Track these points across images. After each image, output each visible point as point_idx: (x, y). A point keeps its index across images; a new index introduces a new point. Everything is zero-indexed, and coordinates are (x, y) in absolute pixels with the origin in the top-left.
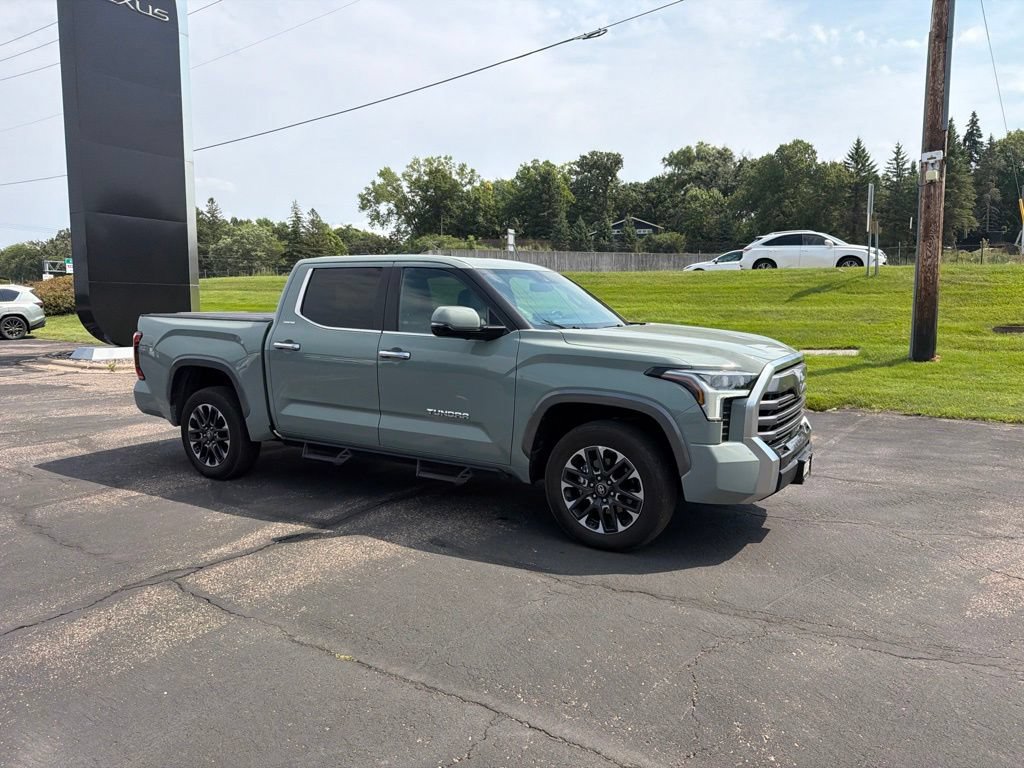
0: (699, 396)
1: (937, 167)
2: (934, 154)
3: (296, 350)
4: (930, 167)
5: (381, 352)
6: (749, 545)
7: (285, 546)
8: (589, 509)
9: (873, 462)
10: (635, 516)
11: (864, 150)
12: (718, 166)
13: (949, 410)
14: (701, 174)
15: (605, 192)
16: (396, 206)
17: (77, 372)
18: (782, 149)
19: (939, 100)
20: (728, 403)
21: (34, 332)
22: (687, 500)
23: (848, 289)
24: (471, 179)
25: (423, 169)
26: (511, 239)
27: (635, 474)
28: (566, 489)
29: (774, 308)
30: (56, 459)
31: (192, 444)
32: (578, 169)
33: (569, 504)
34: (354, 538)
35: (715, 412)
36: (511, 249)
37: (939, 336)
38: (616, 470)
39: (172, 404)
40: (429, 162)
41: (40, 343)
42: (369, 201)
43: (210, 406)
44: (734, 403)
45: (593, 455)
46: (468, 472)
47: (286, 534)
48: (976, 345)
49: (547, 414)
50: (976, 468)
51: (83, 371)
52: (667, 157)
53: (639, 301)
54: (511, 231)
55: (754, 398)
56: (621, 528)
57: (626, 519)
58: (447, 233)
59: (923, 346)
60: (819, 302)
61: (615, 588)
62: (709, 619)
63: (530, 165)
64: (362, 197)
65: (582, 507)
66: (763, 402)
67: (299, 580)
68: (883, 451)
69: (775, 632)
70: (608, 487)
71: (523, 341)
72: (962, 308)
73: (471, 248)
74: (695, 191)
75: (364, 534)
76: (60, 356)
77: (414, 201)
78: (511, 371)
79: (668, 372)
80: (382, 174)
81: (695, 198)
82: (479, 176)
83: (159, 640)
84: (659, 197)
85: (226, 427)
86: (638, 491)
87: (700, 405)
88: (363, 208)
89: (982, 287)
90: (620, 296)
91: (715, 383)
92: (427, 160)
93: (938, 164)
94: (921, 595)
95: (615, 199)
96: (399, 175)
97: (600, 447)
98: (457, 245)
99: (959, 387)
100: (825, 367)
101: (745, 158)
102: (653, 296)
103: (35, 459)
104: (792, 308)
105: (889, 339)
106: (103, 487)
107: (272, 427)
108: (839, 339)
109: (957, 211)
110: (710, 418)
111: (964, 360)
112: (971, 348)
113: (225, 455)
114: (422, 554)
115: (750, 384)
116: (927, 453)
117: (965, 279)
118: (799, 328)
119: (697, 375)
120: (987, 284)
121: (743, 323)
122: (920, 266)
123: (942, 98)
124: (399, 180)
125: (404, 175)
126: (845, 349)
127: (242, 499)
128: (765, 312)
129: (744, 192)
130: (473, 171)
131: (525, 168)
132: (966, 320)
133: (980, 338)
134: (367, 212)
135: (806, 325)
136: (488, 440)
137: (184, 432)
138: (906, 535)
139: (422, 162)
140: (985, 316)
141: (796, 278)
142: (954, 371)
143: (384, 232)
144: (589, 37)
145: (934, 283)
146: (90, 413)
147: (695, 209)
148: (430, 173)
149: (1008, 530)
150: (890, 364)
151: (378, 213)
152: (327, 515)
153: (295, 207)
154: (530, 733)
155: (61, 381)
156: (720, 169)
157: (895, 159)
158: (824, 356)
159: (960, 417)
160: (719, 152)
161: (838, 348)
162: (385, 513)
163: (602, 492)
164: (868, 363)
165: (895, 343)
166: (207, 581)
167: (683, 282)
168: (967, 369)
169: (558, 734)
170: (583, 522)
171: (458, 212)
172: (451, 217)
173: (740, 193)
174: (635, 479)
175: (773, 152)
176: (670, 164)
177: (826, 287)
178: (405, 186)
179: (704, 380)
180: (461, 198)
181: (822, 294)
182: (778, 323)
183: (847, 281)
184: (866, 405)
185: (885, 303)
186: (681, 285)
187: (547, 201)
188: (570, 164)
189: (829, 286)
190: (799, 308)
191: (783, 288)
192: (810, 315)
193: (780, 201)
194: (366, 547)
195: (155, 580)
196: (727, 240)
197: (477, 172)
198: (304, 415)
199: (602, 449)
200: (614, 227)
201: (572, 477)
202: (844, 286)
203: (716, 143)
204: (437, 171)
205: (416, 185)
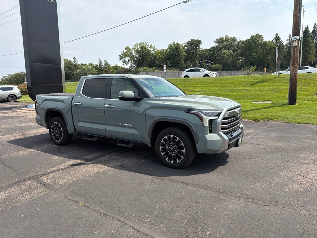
0: (201, 119)
1: (297, 41)
2: (296, 37)
3: (80, 105)
4: (294, 41)
5: (105, 106)
6: (220, 166)
7: (73, 167)
8: (169, 155)
9: (269, 138)
10: (182, 158)
11: (279, 37)
12: (232, 43)
13: (299, 121)
14: (226, 45)
15: (196, 52)
16: (131, 58)
17: (28, 112)
18: (252, 37)
19: (297, 19)
20: (211, 121)
21: (18, 100)
22: (198, 152)
23: (270, 82)
24: (154, 49)
25: (139, 46)
26: (165, 68)
27: (182, 144)
28: (162, 149)
29: (245, 88)
30: (14, 139)
31: (52, 135)
32: (187, 45)
33: (163, 154)
34: (95, 164)
35: (207, 124)
36: (165, 71)
37: (298, 97)
38: (177, 143)
39: (46, 122)
40: (141, 44)
41: (20, 103)
42: (122, 57)
43: (57, 123)
44: (213, 121)
45: (169, 138)
46: (132, 144)
47: (75, 163)
48: (310, 99)
49: (155, 125)
50: (302, 140)
51: (30, 112)
52: (216, 40)
53: (203, 87)
54: (165, 65)
55: (220, 119)
56: (178, 161)
57: (180, 158)
58: (146, 66)
59: (292, 100)
60: (260, 86)
61: (173, 181)
62: (201, 191)
63: (172, 44)
64: (120, 56)
65: (167, 154)
66: (223, 121)
67: (75, 178)
68: (274, 135)
69: (221, 196)
70: (174, 148)
71: (148, 101)
72: (306, 87)
73: (154, 71)
74: (224, 51)
75: (99, 163)
76: (24, 107)
77: (136, 57)
78: (144, 111)
79: (192, 111)
80: (126, 48)
81: (224, 53)
82: (156, 48)
83: (26, 198)
84: (213, 53)
85: (62, 129)
86: (183, 150)
87: (202, 122)
88: (120, 59)
89: (313, 80)
90: (197, 86)
91: (206, 115)
92: (140, 44)
93: (297, 40)
94: (273, 183)
95: (199, 54)
96: (131, 49)
97: (171, 136)
98: (149, 70)
99: (303, 113)
100: (260, 107)
101: (240, 40)
102: (207, 85)
103: (7, 139)
104: (251, 88)
105: (282, 98)
106: (25, 148)
107: (75, 129)
108: (266, 98)
109: (309, 55)
110: (205, 126)
111: (305, 104)
112: (308, 100)
113: (62, 138)
114: (115, 170)
115: (219, 115)
116: (288, 135)
117: (308, 78)
118: (253, 95)
119: (201, 112)
120: (315, 79)
121: (235, 93)
122: (291, 74)
123: (299, 18)
124: (131, 50)
125: (133, 49)
126: (268, 101)
127: (65, 152)
128: (243, 90)
129: (240, 51)
130: (154, 47)
131: (170, 45)
132: (307, 91)
133: (312, 97)
134: (122, 60)
135: (255, 94)
136: (138, 134)
137: (50, 131)
138: (273, 163)
139: (138, 44)
140: (313, 90)
141: (253, 78)
142: (302, 108)
143: (127, 67)
144: (185, 2)
145: (296, 79)
146: (28, 125)
147: (224, 57)
148: (141, 48)
149: (308, 161)
150: (281, 106)
151: (125, 61)
152: (89, 157)
153: (100, 59)
154: (132, 230)
155: (22, 115)
156: (232, 44)
157: (289, 39)
158: (260, 103)
159: (302, 123)
160: (232, 38)
161: (265, 101)
162: (107, 157)
163: (172, 149)
164: (274, 106)
165: (284, 99)
166: (46, 179)
167: (217, 81)
168: (306, 107)
169: (141, 230)
170: (167, 159)
171: (150, 60)
172: (148, 61)
173: (239, 51)
174: (182, 145)
175: (249, 38)
176: (217, 43)
177: (262, 81)
178: (133, 52)
179: (203, 113)
180: (150, 55)
181: (261, 84)
182: (246, 93)
183: (269, 79)
184: (272, 119)
185: (281, 86)
186: (216, 81)
187: (177, 55)
188: (185, 44)
189: (263, 81)
190: (253, 88)
191: (248, 82)
192: (256, 90)
193: (251, 54)
194: (98, 168)
195: (31, 178)
196: (234, 66)
197: (155, 47)
198: (84, 126)
199: (172, 136)
200: (199, 63)
201: (163, 145)
202: (268, 81)
203: (231, 36)
204: (143, 47)
205: (137, 51)
